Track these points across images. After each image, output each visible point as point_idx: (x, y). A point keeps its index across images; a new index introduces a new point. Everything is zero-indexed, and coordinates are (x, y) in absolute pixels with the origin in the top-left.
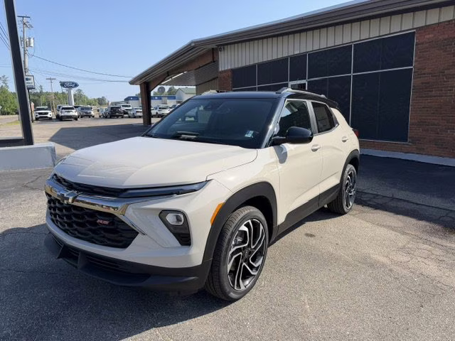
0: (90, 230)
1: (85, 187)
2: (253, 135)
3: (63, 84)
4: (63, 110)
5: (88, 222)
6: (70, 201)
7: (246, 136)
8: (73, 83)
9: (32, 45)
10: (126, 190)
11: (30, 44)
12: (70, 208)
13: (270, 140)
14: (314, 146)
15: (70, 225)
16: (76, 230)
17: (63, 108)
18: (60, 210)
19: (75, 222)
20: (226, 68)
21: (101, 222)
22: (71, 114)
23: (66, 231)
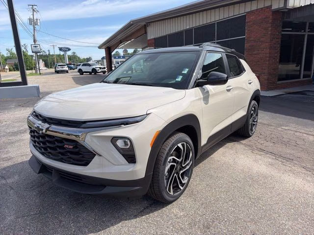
0: (60, 153)
1: (56, 121)
2: (182, 79)
3: (61, 49)
4: (59, 67)
5: (58, 146)
6: (44, 131)
7: (177, 80)
8: (67, 48)
9: (39, 24)
10: (85, 122)
11: (37, 23)
12: (44, 136)
13: (195, 83)
14: (228, 87)
15: (45, 149)
16: (50, 153)
17: (59, 65)
18: (38, 138)
19: (49, 147)
20: (151, 38)
21: (67, 146)
22: (64, 69)
23: (43, 154)
